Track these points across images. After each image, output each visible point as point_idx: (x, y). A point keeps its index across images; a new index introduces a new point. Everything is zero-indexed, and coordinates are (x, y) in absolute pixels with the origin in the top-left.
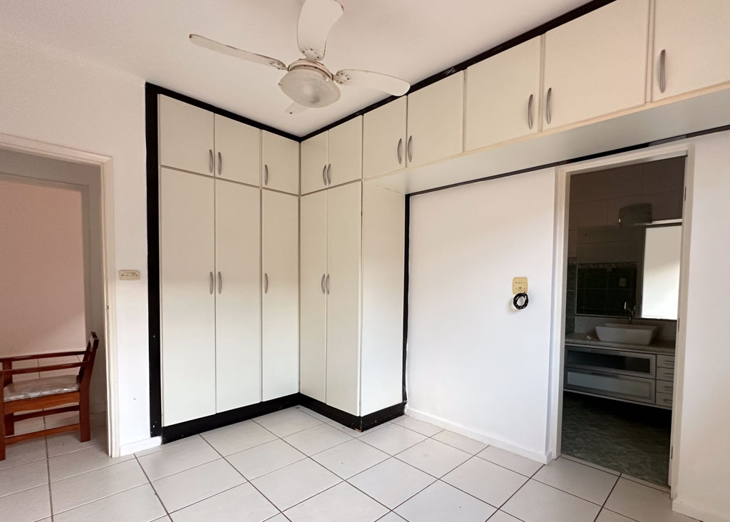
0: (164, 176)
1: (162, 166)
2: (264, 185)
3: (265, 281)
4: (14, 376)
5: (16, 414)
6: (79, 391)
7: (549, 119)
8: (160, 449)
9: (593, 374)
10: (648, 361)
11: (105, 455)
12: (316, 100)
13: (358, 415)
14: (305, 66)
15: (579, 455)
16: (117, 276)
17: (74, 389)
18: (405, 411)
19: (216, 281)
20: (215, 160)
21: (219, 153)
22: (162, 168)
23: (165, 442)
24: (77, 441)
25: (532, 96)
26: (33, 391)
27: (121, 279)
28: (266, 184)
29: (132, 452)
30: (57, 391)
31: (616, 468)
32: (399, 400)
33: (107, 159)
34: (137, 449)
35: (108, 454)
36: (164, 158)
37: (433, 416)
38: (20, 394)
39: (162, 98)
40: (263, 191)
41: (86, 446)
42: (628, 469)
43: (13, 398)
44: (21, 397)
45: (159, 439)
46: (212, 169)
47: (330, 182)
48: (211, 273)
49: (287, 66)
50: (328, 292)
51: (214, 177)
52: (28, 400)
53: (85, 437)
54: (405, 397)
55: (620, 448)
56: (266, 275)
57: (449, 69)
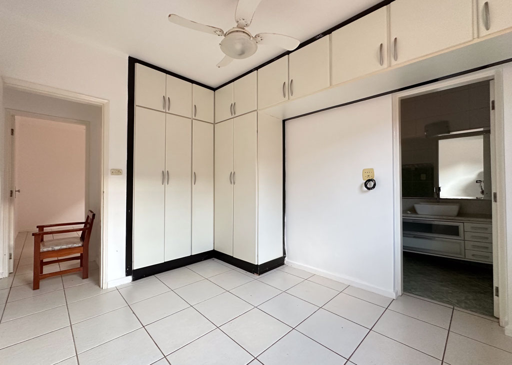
0: (137, 111)
1: (136, 106)
2: (194, 117)
3: (194, 177)
4: (44, 236)
5: (45, 260)
6: (83, 246)
7: (396, 58)
8: (131, 284)
9: (415, 237)
10: (457, 227)
11: (98, 287)
12: (242, 54)
13: (256, 264)
14: (237, 31)
15: (417, 293)
16: (110, 173)
17: (80, 245)
18: (285, 262)
19: (165, 176)
20: (166, 102)
21: (169, 98)
22: (137, 107)
23: (134, 280)
24: (81, 279)
25: (381, 45)
26: (57, 245)
27: (112, 175)
28: (195, 116)
29: (115, 286)
30: (70, 246)
31: (448, 302)
32: (281, 255)
33: (106, 101)
34: (118, 284)
35: (100, 287)
36: (137, 101)
37: (306, 266)
38: (49, 247)
39: (137, 65)
40: (193, 120)
41: (86, 281)
42: (458, 304)
43: (45, 250)
44: (50, 249)
45: (130, 278)
46: (164, 107)
47: (235, 113)
48: (163, 172)
49: (225, 33)
50: (234, 183)
51: (166, 112)
52: (54, 251)
53: (85, 277)
54: (284, 253)
55: (445, 288)
56: (195, 173)
57: (319, 35)
